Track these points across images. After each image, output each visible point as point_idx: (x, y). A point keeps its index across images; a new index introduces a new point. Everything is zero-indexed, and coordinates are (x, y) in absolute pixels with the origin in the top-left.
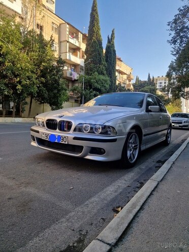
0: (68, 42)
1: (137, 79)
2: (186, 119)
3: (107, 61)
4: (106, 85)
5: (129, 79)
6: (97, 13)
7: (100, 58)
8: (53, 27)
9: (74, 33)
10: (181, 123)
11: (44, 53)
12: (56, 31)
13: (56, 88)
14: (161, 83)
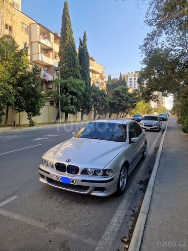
0: (39, 43)
1: (110, 77)
2: (156, 121)
3: (81, 63)
4: (82, 88)
5: (102, 78)
6: (68, 16)
7: (75, 62)
8: (22, 27)
9: (45, 33)
10: (152, 126)
11: (19, 61)
12: (26, 31)
13: (33, 96)
14: (131, 79)
